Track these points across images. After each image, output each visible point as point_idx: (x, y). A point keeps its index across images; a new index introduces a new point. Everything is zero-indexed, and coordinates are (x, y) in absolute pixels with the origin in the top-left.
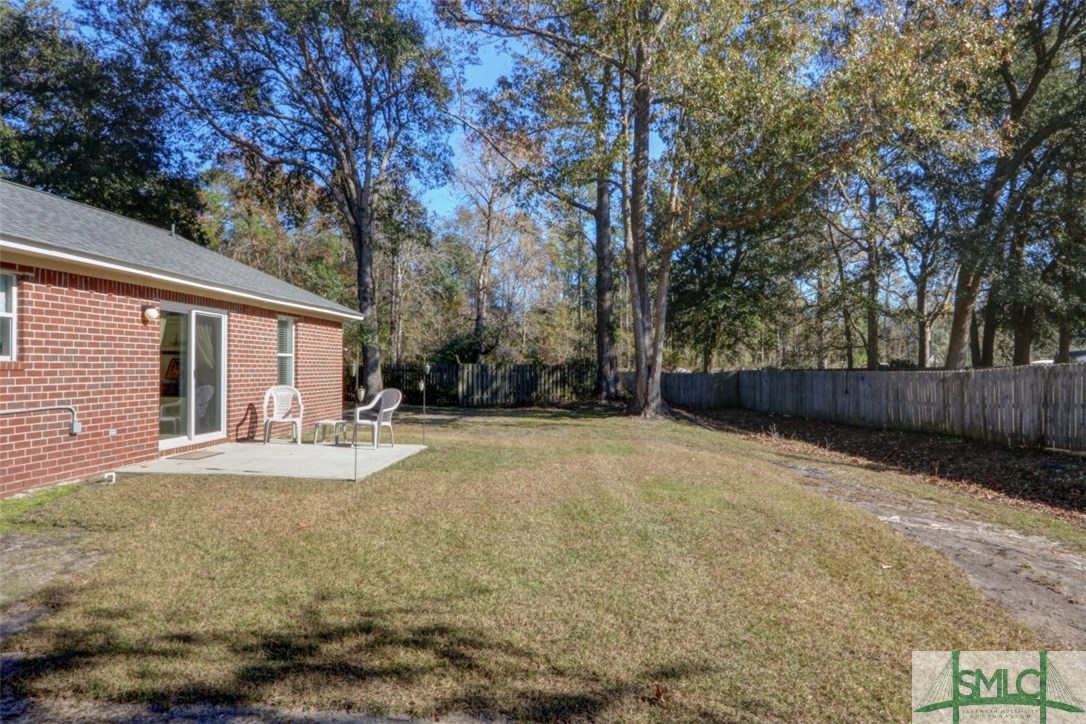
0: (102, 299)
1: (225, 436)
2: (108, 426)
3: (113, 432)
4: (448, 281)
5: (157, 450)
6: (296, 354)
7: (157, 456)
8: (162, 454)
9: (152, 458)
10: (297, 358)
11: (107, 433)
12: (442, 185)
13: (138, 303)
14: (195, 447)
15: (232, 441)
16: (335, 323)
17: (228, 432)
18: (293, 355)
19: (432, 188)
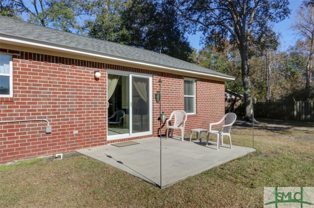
0: (68, 68)
1: (152, 134)
2: (73, 129)
3: (76, 132)
4: (293, 70)
5: (106, 140)
6: (196, 96)
7: (106, 144)
8: (109, 142)
9: (103, 144)
10: (196, 98)
11: (72, 132)
12: (283, 20)
13: (91, 70)
14: (131, 139)
15: (155, 136)
16: (221, 82)
17: (153, 132)
18: (195, 96)
19: (277, 22)
